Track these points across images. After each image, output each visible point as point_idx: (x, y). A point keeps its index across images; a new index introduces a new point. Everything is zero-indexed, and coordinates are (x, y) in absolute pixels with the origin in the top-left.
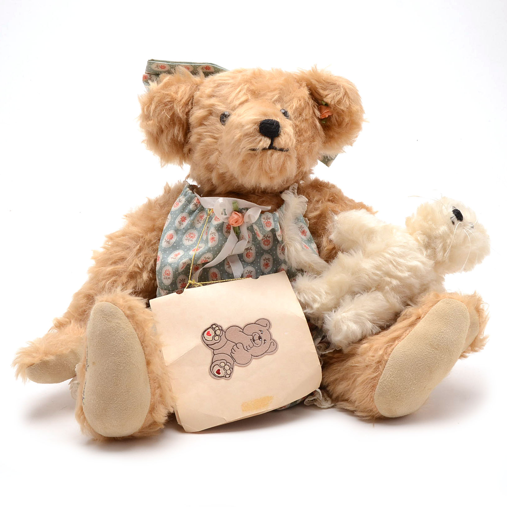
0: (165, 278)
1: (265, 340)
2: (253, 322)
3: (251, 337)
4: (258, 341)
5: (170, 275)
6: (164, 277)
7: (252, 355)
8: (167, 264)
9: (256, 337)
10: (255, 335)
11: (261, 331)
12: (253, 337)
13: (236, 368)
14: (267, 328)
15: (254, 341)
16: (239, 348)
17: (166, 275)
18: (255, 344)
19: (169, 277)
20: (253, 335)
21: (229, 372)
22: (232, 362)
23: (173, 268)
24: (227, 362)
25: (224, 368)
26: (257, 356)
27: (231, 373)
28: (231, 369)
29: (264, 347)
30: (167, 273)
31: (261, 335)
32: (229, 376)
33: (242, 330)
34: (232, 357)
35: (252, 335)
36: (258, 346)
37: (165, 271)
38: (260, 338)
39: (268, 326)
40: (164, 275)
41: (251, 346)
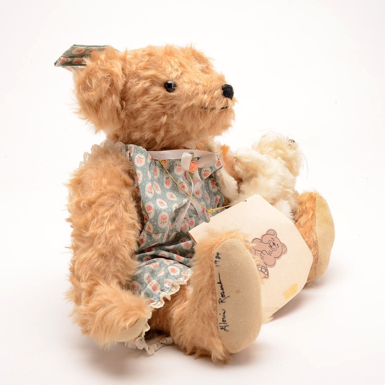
1: (277, 245)
2: (265, 233)
3: (268, 245)
4: (273, 247)
6: (160, 222)
7: (275, 258)
8: (162, 211)
9: (272, 245)
10: (270, 242)
11: (272, 239)
12: (270, 244)
13: (269, 269)
14: (275, 236)
15: (271, 247)
16: (264, 255)
17: (162, 220)
18: (273, 249)
19: (166, 220)
20: (269, 243)
21: (266, 273)
22: (265, 265)
24: (262, 266)
25: (262, 271)
26: (278, 257)
27: (268, 274)
28: (266, 271)
29: (279, 250)
30: (164, 218)
31: (274, 242)
32: (268, 277)
33: (261, 241)
34: (263, 262)
36: (275, 250)
37: (162, 217)
38: (274, 244)
39: (275, 234)
40: (160, 221)
41: (271, 251)
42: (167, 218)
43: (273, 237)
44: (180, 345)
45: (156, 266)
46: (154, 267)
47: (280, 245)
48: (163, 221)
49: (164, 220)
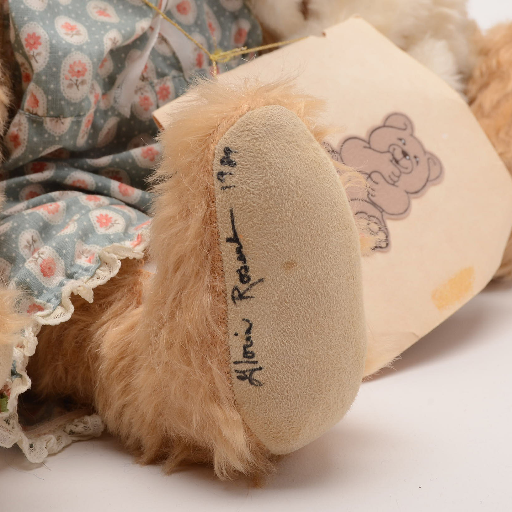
0: (70, 86)
1: (415, 157)
2: (379, 122)
3: (389, 156)
4: (404, 162)
5: (87, 74)
6: (67, 82)
7: (407, 193)
8: (73, 49)
9: (399, 156)
10: (394, 149)
11: (400, 139)
12: (393, 155)
13: (390, 224)
14: (409, 131)
15: (397, 162)
16: (377, 183)
17: (73, 76)
18: (402, 170)
19: (85, 78)
20: (391, 150)
21: (382, 235)
22: (378, 214)
23: (90, 56)
26: (416, 192)
27: (387, 237)
28: (383, 229)
29: (420, 173)
30: (76, 69)
31: (406, 148)
32: (387, 244)
33: (368, 144)
34: (374, 204)
35: (389, 152)
36: (408, 171)
37: (71, 66)
38: (405, 154)
39: (409, 127)
40: (66, 79)
41: (397, 172)
42: (86, 70)
43: (402, 134)
44: (124, 434)
45: (57, 211)
46: (49, 212)
47: (423, 159)
48: (74, 78)
49: (78, 76)
